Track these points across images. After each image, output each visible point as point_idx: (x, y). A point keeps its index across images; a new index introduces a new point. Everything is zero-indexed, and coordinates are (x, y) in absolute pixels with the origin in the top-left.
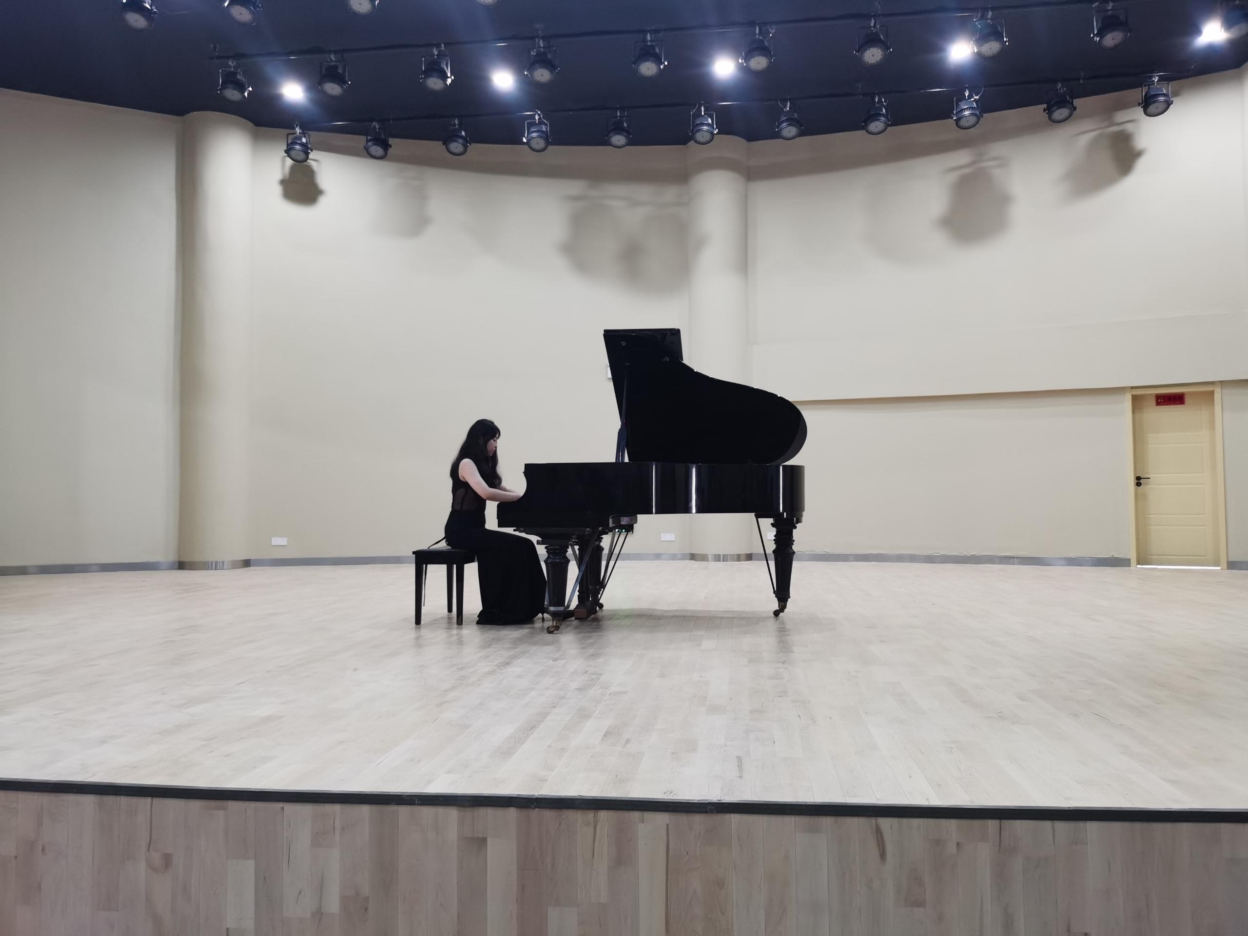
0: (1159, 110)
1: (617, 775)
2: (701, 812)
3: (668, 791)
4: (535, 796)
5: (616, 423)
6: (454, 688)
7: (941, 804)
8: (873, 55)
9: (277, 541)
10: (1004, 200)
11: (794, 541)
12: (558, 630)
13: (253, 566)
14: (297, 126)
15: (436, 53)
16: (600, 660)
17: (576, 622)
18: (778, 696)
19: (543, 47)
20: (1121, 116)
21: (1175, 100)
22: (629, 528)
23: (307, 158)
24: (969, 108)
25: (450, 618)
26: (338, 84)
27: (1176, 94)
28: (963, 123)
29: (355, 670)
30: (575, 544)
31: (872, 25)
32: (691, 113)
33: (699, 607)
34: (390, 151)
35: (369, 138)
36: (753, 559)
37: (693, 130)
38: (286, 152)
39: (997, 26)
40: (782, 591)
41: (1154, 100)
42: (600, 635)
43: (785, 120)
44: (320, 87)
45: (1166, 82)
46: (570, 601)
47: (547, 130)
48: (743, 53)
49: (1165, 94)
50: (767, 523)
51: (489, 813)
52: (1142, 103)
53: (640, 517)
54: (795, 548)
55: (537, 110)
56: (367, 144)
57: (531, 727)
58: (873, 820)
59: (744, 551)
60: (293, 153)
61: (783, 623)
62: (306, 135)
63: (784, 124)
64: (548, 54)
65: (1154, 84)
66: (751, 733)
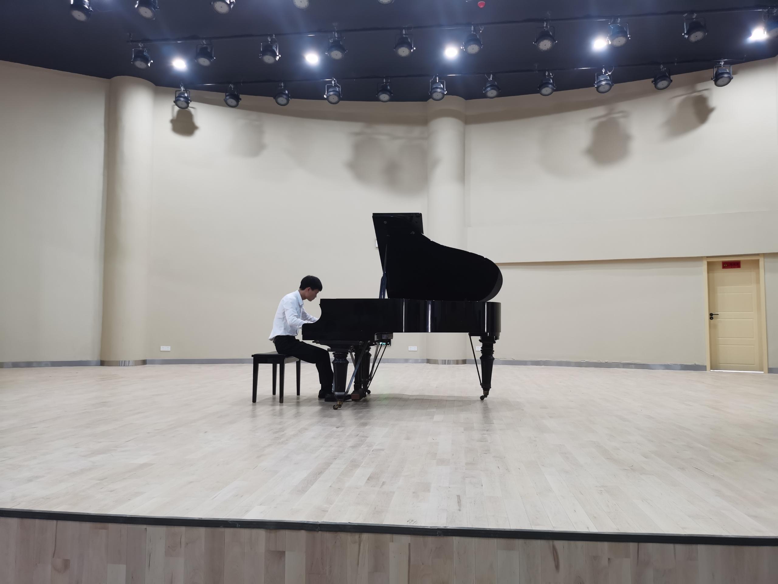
0: (725, 83)
1: (375, 508)
2: (432, 535)
3: (410, 520)
4: (319, 522)
5: (379, 273)
6: (269, 445)
7: (598, 531)
8: (545, 45)
9: (164, 348)
10: (626, 138)
11: (494, 351)
12: (340, 407)
13: (148, 364)
14: (182, 86)
15: (270, 40)
16: (367, 427)
17: (353, 403)
18: (484, 453)
19: (337, 38)
20: (700, 86)
21: (734, 76)
22: (388, 342)
23: (188, 106)
24: (605, 80)
25: (274, 399)
26: (208, 59)
27: (735, 73)
28: (601, 89)
29: (206, 432)
30: (352, 351)
31: (545, 25)
32: (430, 81)
33: (432, 394)
34: (240, 102)
35: (227, 94)
36: (467, 363)
37: (431, 92)
38: (175, 102)
39: (624, 28)
40: (486, 384)
41: (722, 76)
42: (368, 411)
43: (489, 86)
44: (196, 61)
45: (729, 65)
46: (349, 388)
47: (339, 91)
48: (463, 43)
49: (728, 72)
50: (476, 339)
51: (287, 533)
52: (714, 78)
53: (395, 334)
54: (494, 355)
55: (333, 78)
56: (225, 98)
57: (319, 473)
58: (551, 542)
59: (461, 358)
60: (179, 103)
61: (486, 404)
62: (187, 91)
63: (489, 89)
64: (341, 42)
65: (721, 67)
66: (466, 478)
